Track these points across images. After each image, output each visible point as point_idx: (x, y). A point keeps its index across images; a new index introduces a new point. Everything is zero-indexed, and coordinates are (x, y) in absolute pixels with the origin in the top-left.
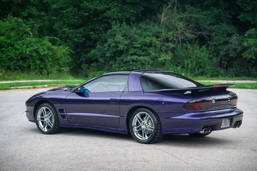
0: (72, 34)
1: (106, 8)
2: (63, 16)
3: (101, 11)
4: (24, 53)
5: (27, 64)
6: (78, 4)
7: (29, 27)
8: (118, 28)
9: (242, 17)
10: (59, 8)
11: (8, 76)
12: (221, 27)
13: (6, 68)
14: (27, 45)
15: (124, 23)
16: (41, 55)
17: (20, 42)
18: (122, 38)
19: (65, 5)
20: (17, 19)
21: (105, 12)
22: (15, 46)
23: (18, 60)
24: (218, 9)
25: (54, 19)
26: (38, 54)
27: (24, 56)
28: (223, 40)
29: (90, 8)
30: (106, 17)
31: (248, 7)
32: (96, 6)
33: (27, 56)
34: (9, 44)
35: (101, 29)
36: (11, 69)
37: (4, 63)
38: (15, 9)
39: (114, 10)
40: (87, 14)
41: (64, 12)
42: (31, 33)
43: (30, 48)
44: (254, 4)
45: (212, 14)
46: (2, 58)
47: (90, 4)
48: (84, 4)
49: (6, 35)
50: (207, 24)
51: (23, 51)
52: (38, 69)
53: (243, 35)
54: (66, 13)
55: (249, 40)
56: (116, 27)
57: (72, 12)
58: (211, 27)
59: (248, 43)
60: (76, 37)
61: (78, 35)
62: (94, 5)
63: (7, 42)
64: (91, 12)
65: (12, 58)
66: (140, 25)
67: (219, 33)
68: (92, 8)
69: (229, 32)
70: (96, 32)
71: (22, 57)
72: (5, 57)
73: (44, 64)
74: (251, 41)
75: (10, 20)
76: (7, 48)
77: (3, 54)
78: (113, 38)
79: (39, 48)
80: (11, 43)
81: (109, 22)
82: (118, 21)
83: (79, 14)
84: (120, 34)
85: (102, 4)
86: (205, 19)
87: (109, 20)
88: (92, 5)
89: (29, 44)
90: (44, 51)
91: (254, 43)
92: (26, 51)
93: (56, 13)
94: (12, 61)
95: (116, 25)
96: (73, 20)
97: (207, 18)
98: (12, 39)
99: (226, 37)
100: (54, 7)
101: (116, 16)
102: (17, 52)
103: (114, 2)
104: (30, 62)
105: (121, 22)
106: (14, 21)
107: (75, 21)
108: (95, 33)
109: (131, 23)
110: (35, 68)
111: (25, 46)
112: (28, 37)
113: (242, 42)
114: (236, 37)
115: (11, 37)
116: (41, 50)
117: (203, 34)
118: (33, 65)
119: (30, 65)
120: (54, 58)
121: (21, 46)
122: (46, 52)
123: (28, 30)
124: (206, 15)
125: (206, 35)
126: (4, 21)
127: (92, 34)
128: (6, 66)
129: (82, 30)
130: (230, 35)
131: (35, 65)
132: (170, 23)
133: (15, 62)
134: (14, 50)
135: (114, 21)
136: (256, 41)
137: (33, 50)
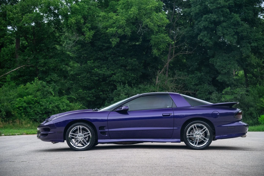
0: (85, 94)
1: (112, 73)
2: (79, 80)
3: (108, 76)
4: (47, 108)
6: (90, 70)
7: (51, 88)
8: (122, 88)
9: (220, 78)
10: (75, 74)
11: (35, 127)
12: (204, 87)
13: (33, 120)
14: (50, 102)
15: (127, 84)
16: (61, 110)
17: (45, 100)
18: (125, 96)
19: (79, 72)
20: (42, 82)
21: (111, 76)
22: (41, 103)
23: (43, 114)
24: (200, 73)
25: (71, 83)
26: (58, 109)
27: (47, 111)
28: (205, 97)
29: (99, 73)
30: (112, 80)
31: (224, 71)
32: (104, 72)
33: (50, 111)
34: (35, 102)
35: (109, 90)
36: (37, 121)
37: (32, 116)
38: (40, 75)
39: (119, 74)
40: (97, 78)
42: (53, 93)
43: (52, 105)
44: (229, 68)
45: (196, 77)
46: (31, 113)
47: (99, 70)
48: (94, 70)
49: (33, 95)
50: (192, 84)
51: (47, 107)
53: (222, 92)
54: (80, 78)
55: (226, 96)
56: (120, 88)
57: (85, 77)
58: (195, 87)
59: (225, 99)
60: (89, 97)
61: (90, 95)
62: (103, 71)
63: (34, 100)
64: (100, 76)
65: (38, 112)
66: (140, 86)
67: (202, 92)
68: (101, 73)
69: (210, 91)
70: (104, 92)
71: (46, 112)
72: (32, 112)
74: (227, 97)
75: (36, 82)
76: (34, 104)
77: (31, 109)
78: (118, 97)
79: (59, 105)
80: (37, 100)
81: (115, 84)
82: (122, 83)
83: (91, 79)
84: (124, 93)
85: (109, 71)
86: (190, 81)
87: (115, 82)
88: (101, 71)
89: (51, 101)
90: (64, 107)
91: (230, 99)
92: (49, 106)
93: (73, 78)
94: (38, 115)
95: (121, 86)
96: (86, 83)
97: (192, 80)
98: (38, 98)
99: (208, 94)
100: (71, 73)
101: (120, 79)
102: (42, 108)
103: (118, 69)
105: (124, 84)
106: (39, 83)
107: (88, 84)
108: (103, 94)
109: (132, 85)
111: (49, 103)
112: (50, 96)
113: (220, 98)
114: (215, 95)
115: (37, 96)
116: (61, 106)
117: (189, 92)
121: (45, 103)
122: (65, 108)
123: (51, 90)
124: (191, 78)
125: (192, 93)
126: (32, 84)
127: (101, 94)
128: (33, 119)
129: (93, 91)
130: (210, 93)
132: (163, 84)
133: (41, 115)
134: (40, 106)
135: (119, 83)
136: (231, 97)
137: (55, 106)
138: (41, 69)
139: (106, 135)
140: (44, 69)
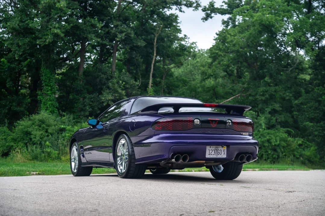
0: (312, 127)
2: (304, 111)
10: (300, 103)
19: (306, 101)
26: (270, 144)
41: (304, 107)
42: (263, 125)
48: (322, 98)
52: (271, 159)
54: (306, 108)
57: (312, 107)
73: (277, 154)
79: (272, 139)
83: (319, 109)
90: (276, 141)
93: (298, 108)
96: (313, 114)
100: (295, 103)
104: (263, 152)
107: (316, 115)
110: (268, 158)
119: (263, 155)
120: (289, 149)
122: (278, 142)
131: (268, 155)
137: (265, 140)
138: (260, 98)
140: (263, 98)
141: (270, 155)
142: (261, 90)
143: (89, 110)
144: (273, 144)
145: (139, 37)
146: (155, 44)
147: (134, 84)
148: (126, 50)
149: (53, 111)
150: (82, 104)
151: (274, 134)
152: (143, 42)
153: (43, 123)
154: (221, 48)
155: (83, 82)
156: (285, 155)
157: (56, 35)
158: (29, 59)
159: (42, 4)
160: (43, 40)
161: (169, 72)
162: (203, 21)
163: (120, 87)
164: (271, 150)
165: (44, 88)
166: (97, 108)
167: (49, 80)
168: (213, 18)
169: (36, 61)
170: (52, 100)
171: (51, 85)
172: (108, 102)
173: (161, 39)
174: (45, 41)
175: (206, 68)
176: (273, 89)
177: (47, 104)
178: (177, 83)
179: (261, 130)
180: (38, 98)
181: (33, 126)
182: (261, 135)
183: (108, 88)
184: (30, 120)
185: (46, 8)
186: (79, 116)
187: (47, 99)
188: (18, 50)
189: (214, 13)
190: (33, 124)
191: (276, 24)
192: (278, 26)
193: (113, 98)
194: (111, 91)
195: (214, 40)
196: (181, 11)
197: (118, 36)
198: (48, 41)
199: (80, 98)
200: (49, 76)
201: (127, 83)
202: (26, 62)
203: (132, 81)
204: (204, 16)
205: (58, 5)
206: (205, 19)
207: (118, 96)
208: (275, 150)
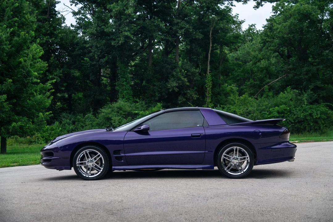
4: (299, 117)
5: (303, 126)
23: (296, 123)
27: (300, 120)
33: (302, 120)
42: (306, 101)
43: (305, 113)
63: (287, 109)
71: (298, 121)
73: (318, 125)
76: (287, 114)
79: (313, 113)
90: (317, 115)
92: (300, 115)
94: (290, 124)
98: (291, 107)
102: (295, 117)
104: (305, 124)
110: (311, 130)
118: (308, 127)
119: (306, 127)
120: (329, 120)
122: (319, 116)
123: (304, 98)
126: (284, 93)
131: (310, 127)
134: (293, 115)
137: (308, 115)
138: (303, 77)
139: (122, 161)
140: (307, 77)
141: (312, 127)
142: (305, 70)
143: (158, 96)
144: (315, 118)
145: (197, 31)
146: (211, 36)
147: (195, 71)
148: (186, 42)
149: (129, 99)
150: (152, 91)
151: (315, 108)
152: (201, 35)
153: (121, 110)
154: (269, 35)
155: (152, 72)
156: (326, 126)
157: (127, 37)
158: (107, 56)
159: (113, 11)
160: (117, 41)
161: (225, 58)
162: (255, 9)
163: (183, 75)
164: (312, 122)
165: (120, 79)
166: (165, 93)
167: (124, 73)
168: (263, 6)
169: (112, 57)
170: (128, 89)
171: (125, 77)
172: (174, 88)
173: (215, 31)
174: (118, 42)
175: (257, 53)
176: (315, 68)
177: (123, 93)
178: (233, 67)
179: (303, 105)
180: (116, 88)
181: (113, 113)
182: (304, 110)
183: (173, 76)
184: (110, 108)
185: (117, 15)
186: (151, 100)
187: (123, 89)
188: (97, 51)
189: (264, 2)
190: (113, 111)
191: (313, 12)
192: (314, 14)
193: (177, 85)
194: (175, 79)
195: (263, 27)
196: (232, 5)
197: (179, 32)
198: (120, 42)
199: (150, 86)
200: (123, 69)
201: (188, 71)
202: (105, 59)
203: (193, 70)
204: (256, 4)
205: (126, 12)
206: (257, 7)
207: (181, 83)
208: (317, 122)
